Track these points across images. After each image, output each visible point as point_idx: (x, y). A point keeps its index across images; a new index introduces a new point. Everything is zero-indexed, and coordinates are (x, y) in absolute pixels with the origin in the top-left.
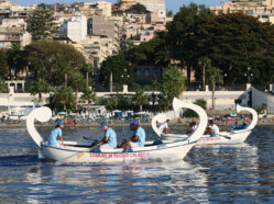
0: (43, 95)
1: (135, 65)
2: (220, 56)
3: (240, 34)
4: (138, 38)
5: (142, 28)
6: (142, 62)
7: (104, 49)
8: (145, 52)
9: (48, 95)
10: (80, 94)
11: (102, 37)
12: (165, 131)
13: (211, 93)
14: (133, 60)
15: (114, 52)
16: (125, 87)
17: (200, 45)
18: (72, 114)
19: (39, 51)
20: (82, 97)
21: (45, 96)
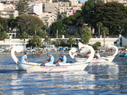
0: (26, 40)
1: (67, 26)
2: (107, 22)
3: (116, 12)
4: (65, 13)
5: (67, 9)
6: (70, 25)
7: (51, 18)
8: (72, 20)
9: (28, 40)
10: (43, 39)
11: (49, 13)
12: (75, 56)
13: (103, 39)
14: (66, 24)
15: (55, 20)
16: (63, 36)
17: (97, 17)
18: (39, 48)
19: (23, 19)
20: (44, 41)
21: (27, 40)
